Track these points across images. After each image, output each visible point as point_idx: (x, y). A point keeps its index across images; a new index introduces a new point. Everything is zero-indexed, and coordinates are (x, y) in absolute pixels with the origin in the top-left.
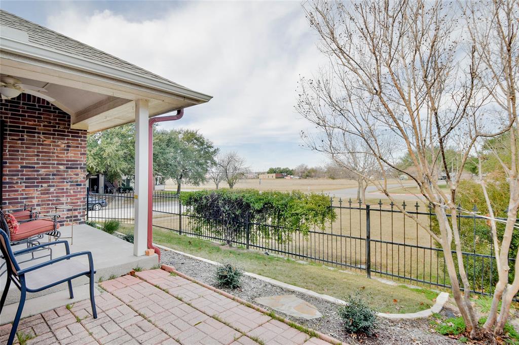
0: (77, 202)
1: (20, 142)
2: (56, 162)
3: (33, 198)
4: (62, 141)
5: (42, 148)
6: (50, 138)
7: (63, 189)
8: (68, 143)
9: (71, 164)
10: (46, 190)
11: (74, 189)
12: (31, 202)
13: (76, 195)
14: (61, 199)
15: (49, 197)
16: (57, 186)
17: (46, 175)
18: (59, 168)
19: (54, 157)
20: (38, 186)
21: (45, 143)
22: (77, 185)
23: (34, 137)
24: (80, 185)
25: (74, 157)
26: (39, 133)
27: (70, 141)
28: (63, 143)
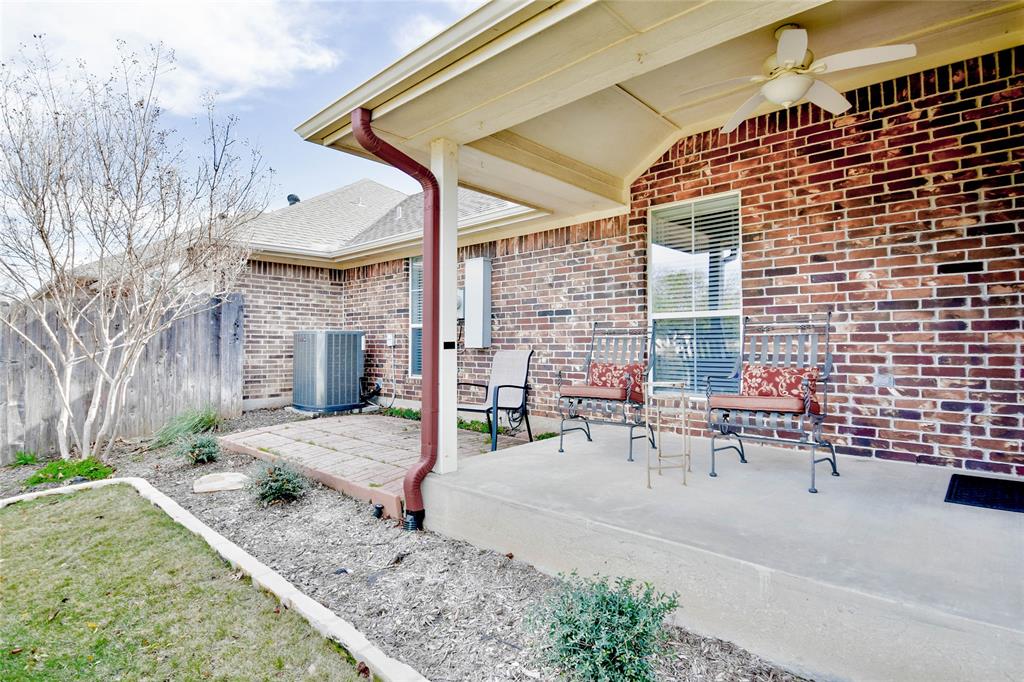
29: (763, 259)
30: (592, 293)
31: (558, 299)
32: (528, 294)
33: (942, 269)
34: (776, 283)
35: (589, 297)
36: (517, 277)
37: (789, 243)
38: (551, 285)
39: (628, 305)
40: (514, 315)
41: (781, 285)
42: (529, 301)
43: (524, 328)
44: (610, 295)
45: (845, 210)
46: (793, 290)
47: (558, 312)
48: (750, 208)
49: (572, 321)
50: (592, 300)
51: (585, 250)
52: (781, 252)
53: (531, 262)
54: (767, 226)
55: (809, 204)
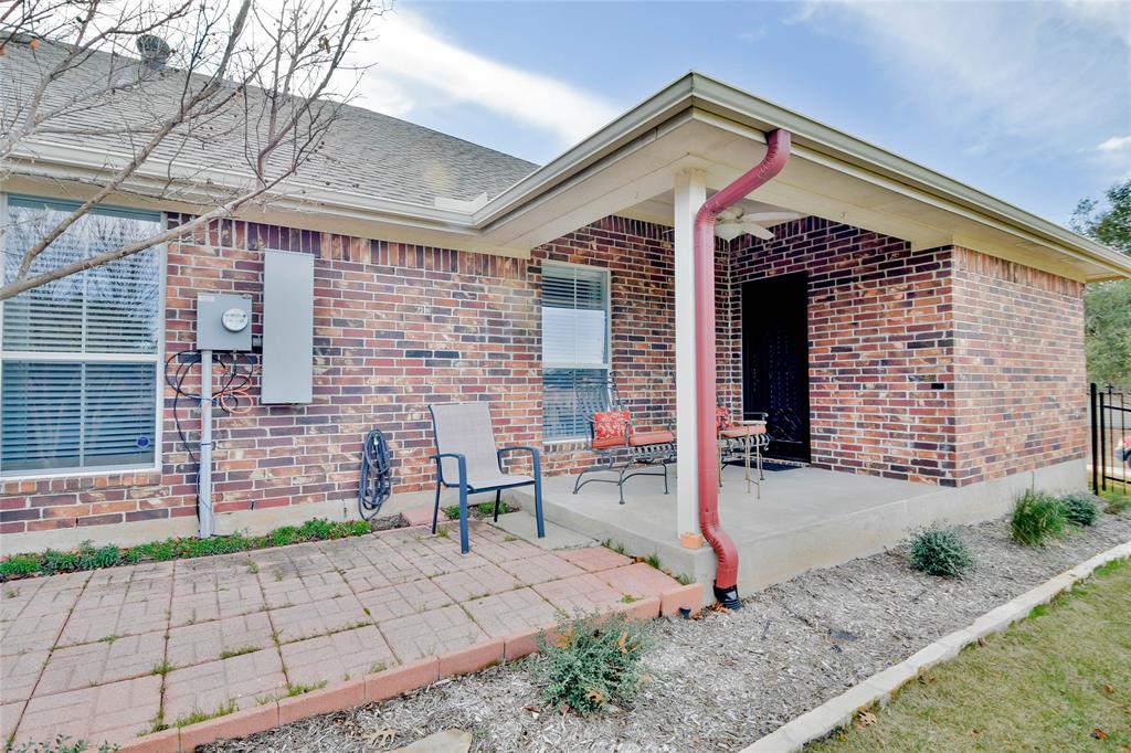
0: (935, 430)
1: (828, 303)
2: (887, 335)
3: (851, 409)
4: (897, 286)
5: (863, 309)
6: (874, 285)
7: (904, 395)
8: (910, 287)
9: (918, 337)
10: (870, 395)
11: (927, 396)
12: (849, 417)
13: (933, 412)
14: (900, 416)
15: (878, 411)
16: (892, 387)
17: (872, 363)
18: (892, 347)
19: (883, 323)
20: (857, 387)
21: (866, 296)
22: (935, 386)
23: (848, 288)
24: (941, 386)
25: (924, 318)
26: (856, 280)
27: (914, 283)
28: (900, 290)
29: (627, 327)
30: (487, 336)
31: (439, 337)
32: (385, 325)
34: (635, 347)
35: (482, 339)
36: (369, 297)
37: (641, 319)
38: (428, 318)
39: (527, 353)
40: (360, 352)
41: (637, 348)
42: (388, 335)
43: (380, 372)
44: (507, 340)
46: (642, 353)
47: (439, 354)
48: (620, 286)
49: (459, 367)
50: (487, 343)
51: (477, 284)
52: (637, 325)
53: (394, 280)
54: (629, 303)
55: (651, 294)
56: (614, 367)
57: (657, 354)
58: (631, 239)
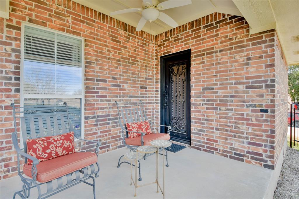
0: (262, 136)
1: (201, 65)
2: (234, 82)
3: (212, 120)
4: (240, 54)
5: (220, 68)
6: (227, 54)
7: (243, 115)
8: (248, 55)
9: (252, 83)
10: (223, 113)
11: (257, 116)
12: (211, 124)
13: (260, 126)
14: (240, 126)
15: (227, 122)
16: (235, 110)
17: (224, 97)
18: (237, 88)
19: (231, 75)
20: (216, 109)
21: (222, 61)
22: (262, 111)
23: (212, 57)
24: (266, 111)
25: (256, 72)
26: (216, 52)
27: (250, 52)
28: (241, 57)
29: (95, 74)
33: (141, 87)
34: (100, 85)
37: (105, 70)
41: (102, 86)
45: (121, 63)
46: (106, 89)
48: (90, 49)
52: (102, 73)
54: (97, 60)
55: (111, 56)
56: (86, 97)
57: (115, 90)
58: (97, 23)
